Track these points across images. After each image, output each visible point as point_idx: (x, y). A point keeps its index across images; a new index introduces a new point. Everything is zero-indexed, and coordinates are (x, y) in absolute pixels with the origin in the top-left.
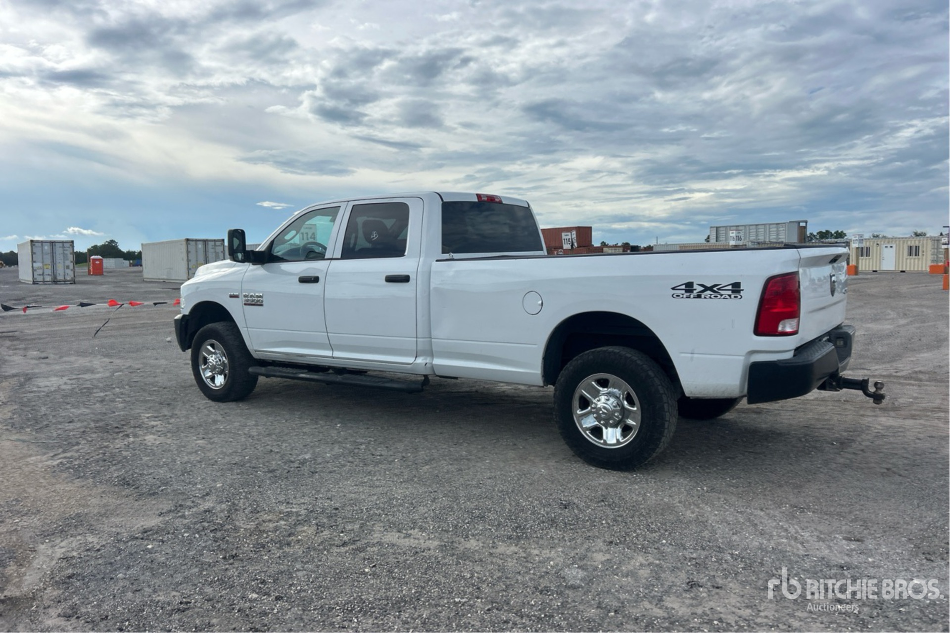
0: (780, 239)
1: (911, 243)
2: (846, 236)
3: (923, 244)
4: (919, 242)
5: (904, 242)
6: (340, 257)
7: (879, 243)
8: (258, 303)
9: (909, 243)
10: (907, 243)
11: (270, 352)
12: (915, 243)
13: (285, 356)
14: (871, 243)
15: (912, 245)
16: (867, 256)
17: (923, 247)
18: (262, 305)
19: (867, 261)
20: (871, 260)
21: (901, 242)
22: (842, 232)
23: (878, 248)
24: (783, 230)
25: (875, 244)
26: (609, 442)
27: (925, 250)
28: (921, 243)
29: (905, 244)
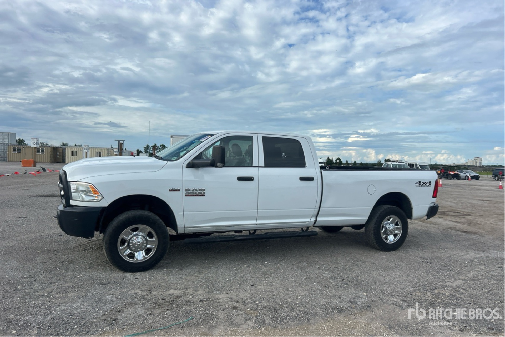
0: (4, 142)
1: (97, 150)
2: (25, 142)
3: (103, 152)
4: (101, 150)
5: (94, 150)
6: (264, 166)
7: (81, 149)
8: (200, 194)
9: (96, 150)
10: (95, 150)
11: (197, 227)
12: (99, 150)
13: (215, 228)
14: (78, 149)
15: (98, 151)
16: (75, 156)
17: (103, 153)
18: (204, 195)
19: (75, 158)
20: (77, 158)
21: (93, 149)
22: (22, 140)
23: (81, 152)
24: (7, 137)
25: (79, 150)
26: (391, 241)
27: (103, 154)
28: (102, 151)
29: (94, 151)
